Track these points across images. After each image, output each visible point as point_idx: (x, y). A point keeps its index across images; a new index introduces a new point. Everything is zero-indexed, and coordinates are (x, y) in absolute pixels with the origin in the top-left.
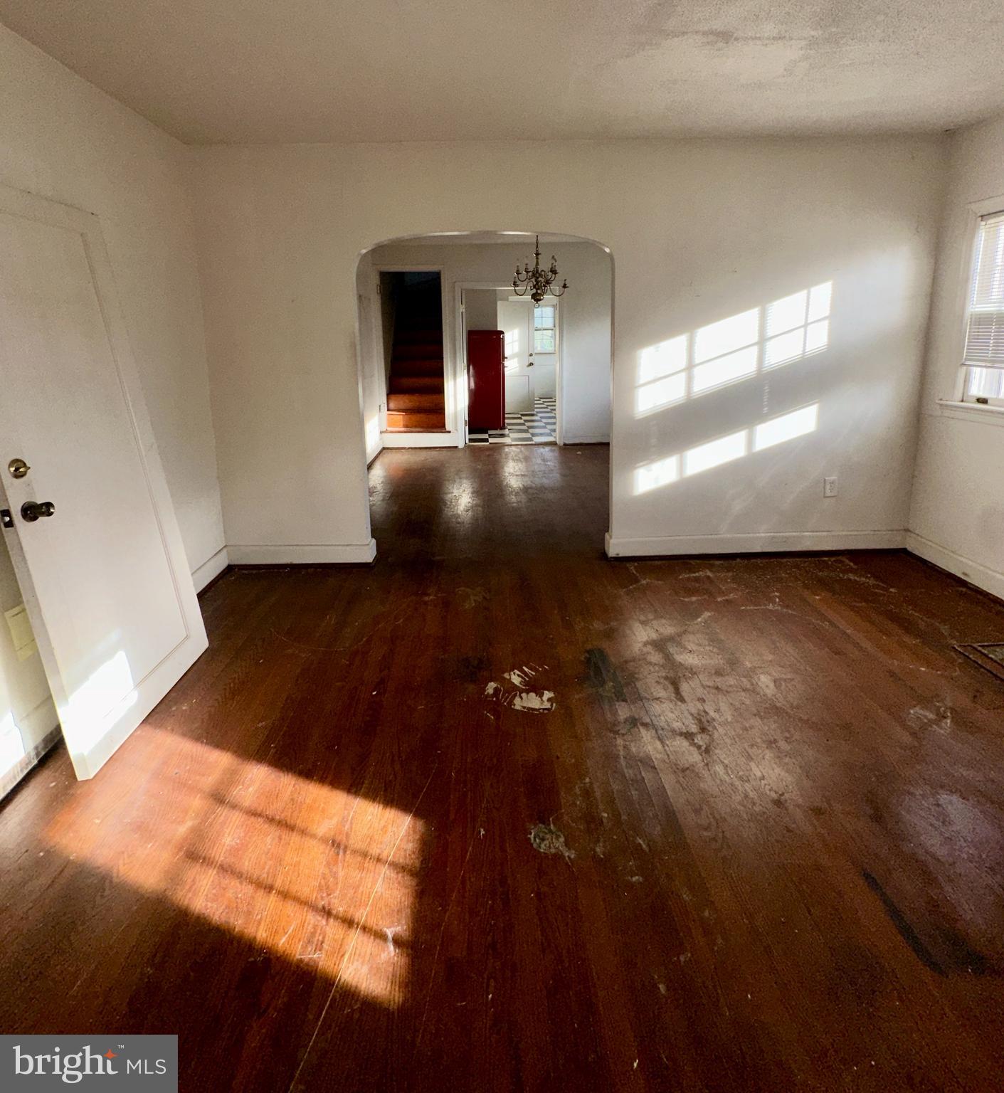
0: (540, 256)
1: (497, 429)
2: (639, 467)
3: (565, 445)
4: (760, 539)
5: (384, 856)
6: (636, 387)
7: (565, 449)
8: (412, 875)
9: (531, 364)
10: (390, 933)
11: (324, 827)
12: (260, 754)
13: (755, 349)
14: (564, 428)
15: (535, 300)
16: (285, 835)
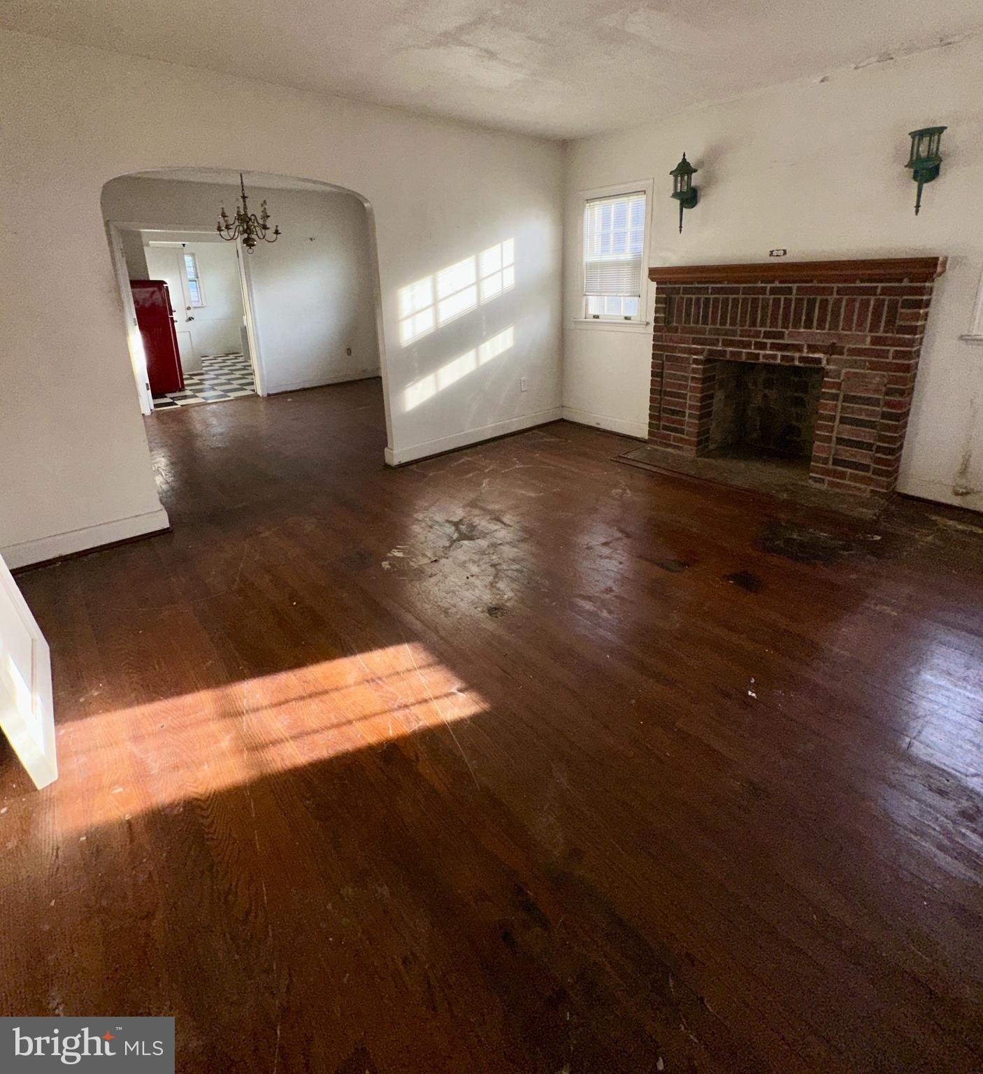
0: (247, 200)
1: (175, 392)
2: (406, 388)
3: (269, 395)
4: (489, 428)
5: (410, 667)
6: (400, 321)
7: (269, 399)
8: (438, 664)
9: (190, 319)
10: (454, 690)
11: (351, 678)
12: (236, 675)
13: (474, 287)
14: (266, 378)
15: (248, 245)
16: (325, 697)
